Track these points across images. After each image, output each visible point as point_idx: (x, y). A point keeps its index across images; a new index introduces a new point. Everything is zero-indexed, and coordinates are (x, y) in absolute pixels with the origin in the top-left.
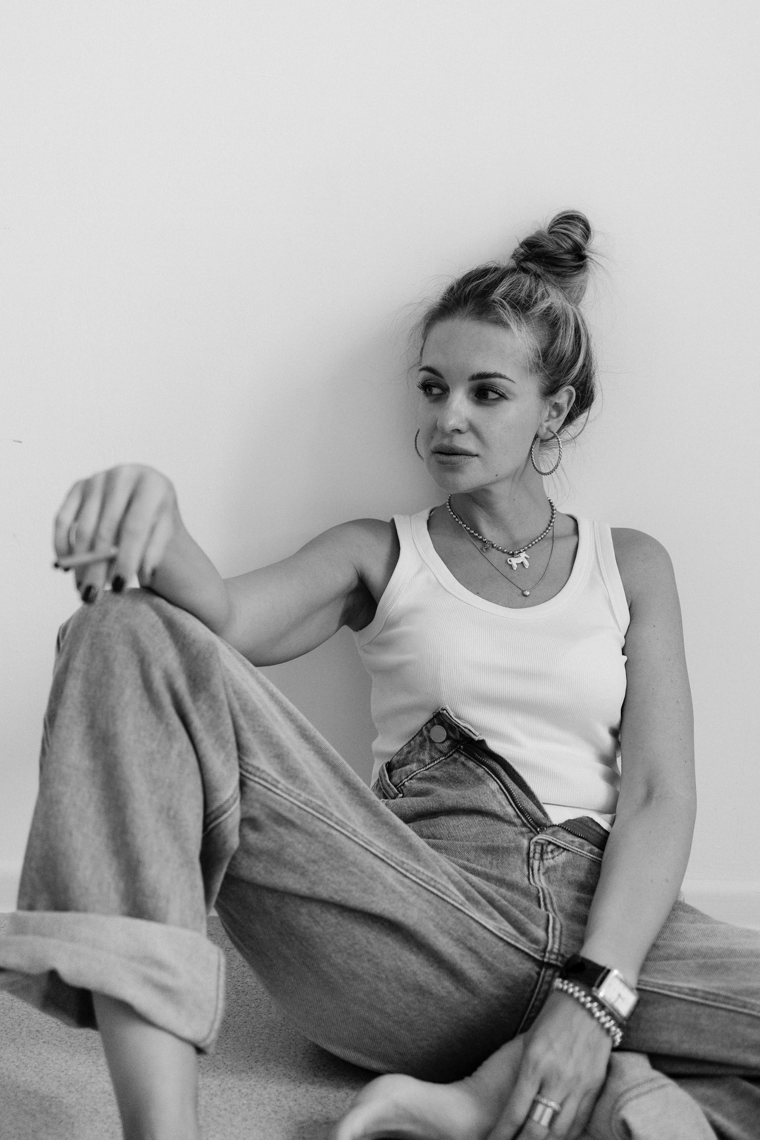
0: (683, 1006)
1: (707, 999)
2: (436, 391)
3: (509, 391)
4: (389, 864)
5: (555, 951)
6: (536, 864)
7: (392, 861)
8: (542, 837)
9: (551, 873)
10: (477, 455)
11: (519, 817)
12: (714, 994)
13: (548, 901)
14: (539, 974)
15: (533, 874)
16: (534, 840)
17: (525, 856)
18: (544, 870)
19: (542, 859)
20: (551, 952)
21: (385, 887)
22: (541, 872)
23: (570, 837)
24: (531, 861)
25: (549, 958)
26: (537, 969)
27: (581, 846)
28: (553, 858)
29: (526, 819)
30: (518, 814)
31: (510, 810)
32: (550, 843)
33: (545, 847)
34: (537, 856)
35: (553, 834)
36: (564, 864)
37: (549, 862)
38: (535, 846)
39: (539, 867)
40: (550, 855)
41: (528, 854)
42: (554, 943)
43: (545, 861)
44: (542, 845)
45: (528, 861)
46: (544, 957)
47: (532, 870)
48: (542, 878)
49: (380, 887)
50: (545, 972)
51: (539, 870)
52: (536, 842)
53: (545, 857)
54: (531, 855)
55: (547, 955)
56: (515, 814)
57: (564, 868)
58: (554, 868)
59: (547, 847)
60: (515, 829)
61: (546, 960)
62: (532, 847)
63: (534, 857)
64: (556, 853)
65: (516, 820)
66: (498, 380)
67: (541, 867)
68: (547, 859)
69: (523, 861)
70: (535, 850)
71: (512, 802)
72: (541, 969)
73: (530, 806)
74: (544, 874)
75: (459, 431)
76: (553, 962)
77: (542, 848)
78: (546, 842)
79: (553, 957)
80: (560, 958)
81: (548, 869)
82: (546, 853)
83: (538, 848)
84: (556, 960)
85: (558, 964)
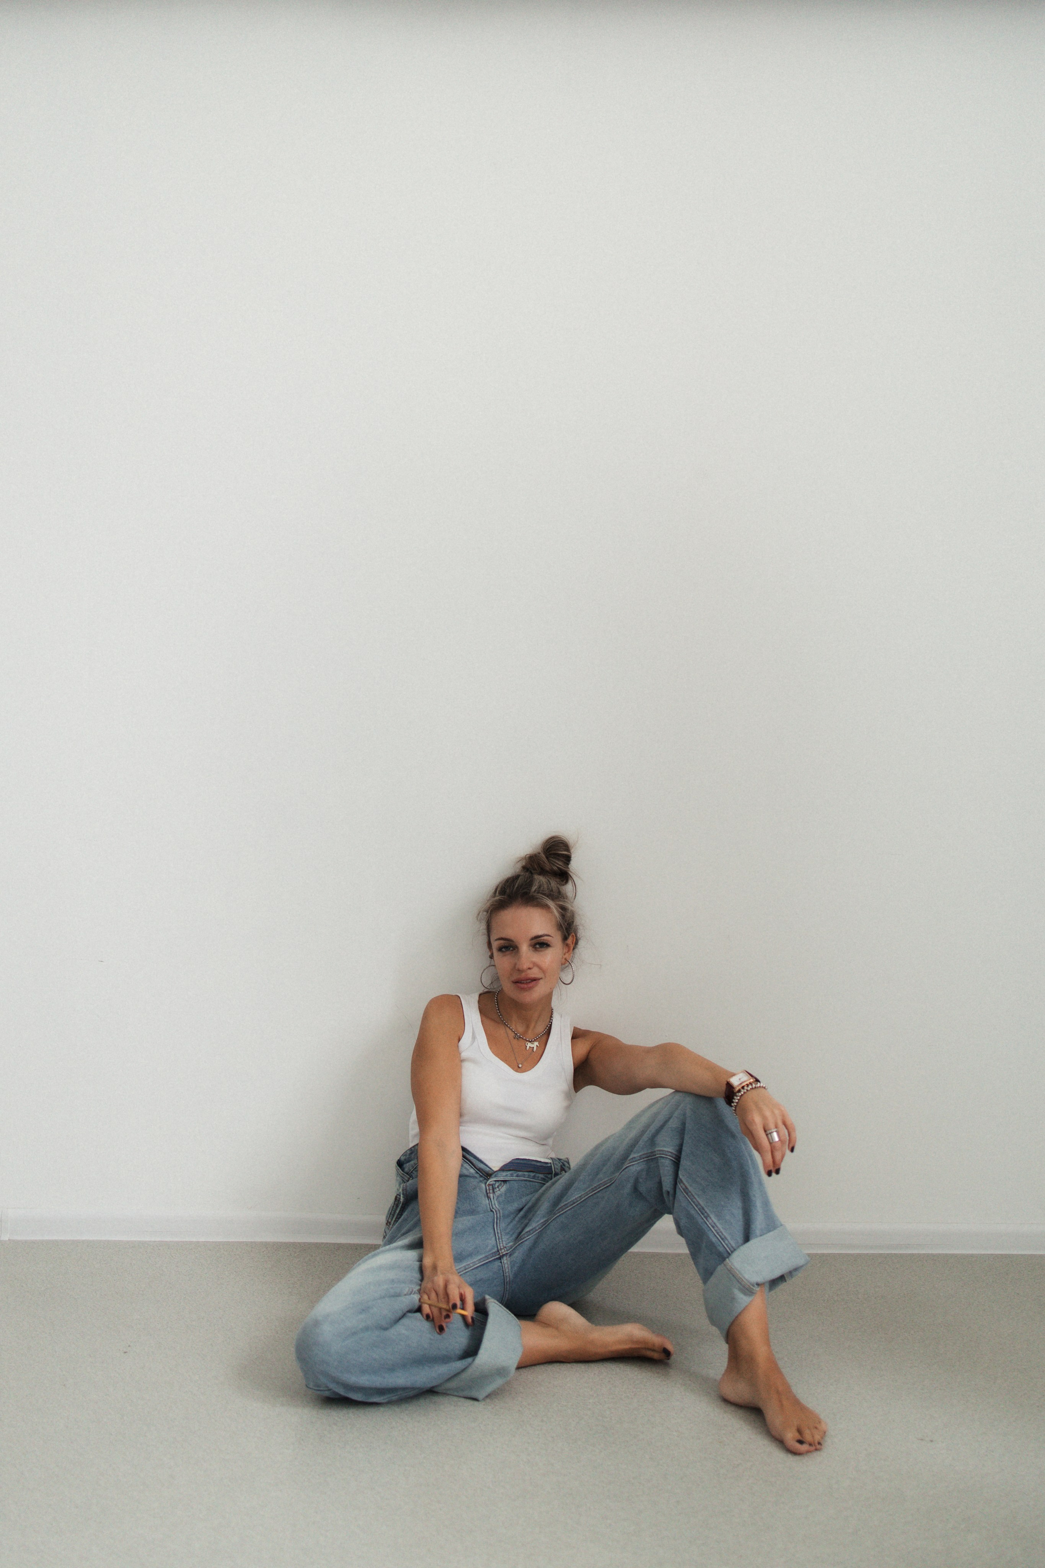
3: (552, 943)
5: (502, 1247)
6: (491, 1195)
8: (491, 1181)
10: (541, 979)
11: (478, 1173)
14: (501, 1262)
16: (487, 1183)
17: (485, 1193)
19: (494, 1192)
20: (501, 1249)
22: (495, 1199)
23: (504, 1174)
24: (489, 1194)
25: (502, 1253)
26: (500, 1261)
27: (512, 1175)
28: (499, 1190)
29: (482, 1174)
32: (495, 1181)
33: (494, 1186)
34: (491, 1191)
35: (495, 1176)
36: (505, 1191)
37: (498, 1193)
38: (489, 1186)
40: (497, 1189)
41: (486, 1191)
43: (496, 1193)
44: (493, 1184)
45: (487, 1195)
46: (499, 1254)
47: (491, 1200)
48: (496, 1202)
51: (494, 1198)
52: (489, 1184)
53: (495, 1190)
54: (488, 1191)
55: (500, 1252)
57: (505, 1194)
58: (501, 1195)
61: (501, 1254)
64: (500, 1187)
66: (546, 938)
69: (485, 1196)
70: (489, 1188)
72: (501, 1260)
73: (481, 1166)
74: (497, 1199)
75: (529, 968)
76: (504, 1253)
77: (493, 1187)
78: (494, 1182)
79: (503, 1251)
80: (505, 1249)
81: (498, 1197)
82: (496, 1188)
83: (491, 1187)
84: (505, 1251)
85: (507, 1252)
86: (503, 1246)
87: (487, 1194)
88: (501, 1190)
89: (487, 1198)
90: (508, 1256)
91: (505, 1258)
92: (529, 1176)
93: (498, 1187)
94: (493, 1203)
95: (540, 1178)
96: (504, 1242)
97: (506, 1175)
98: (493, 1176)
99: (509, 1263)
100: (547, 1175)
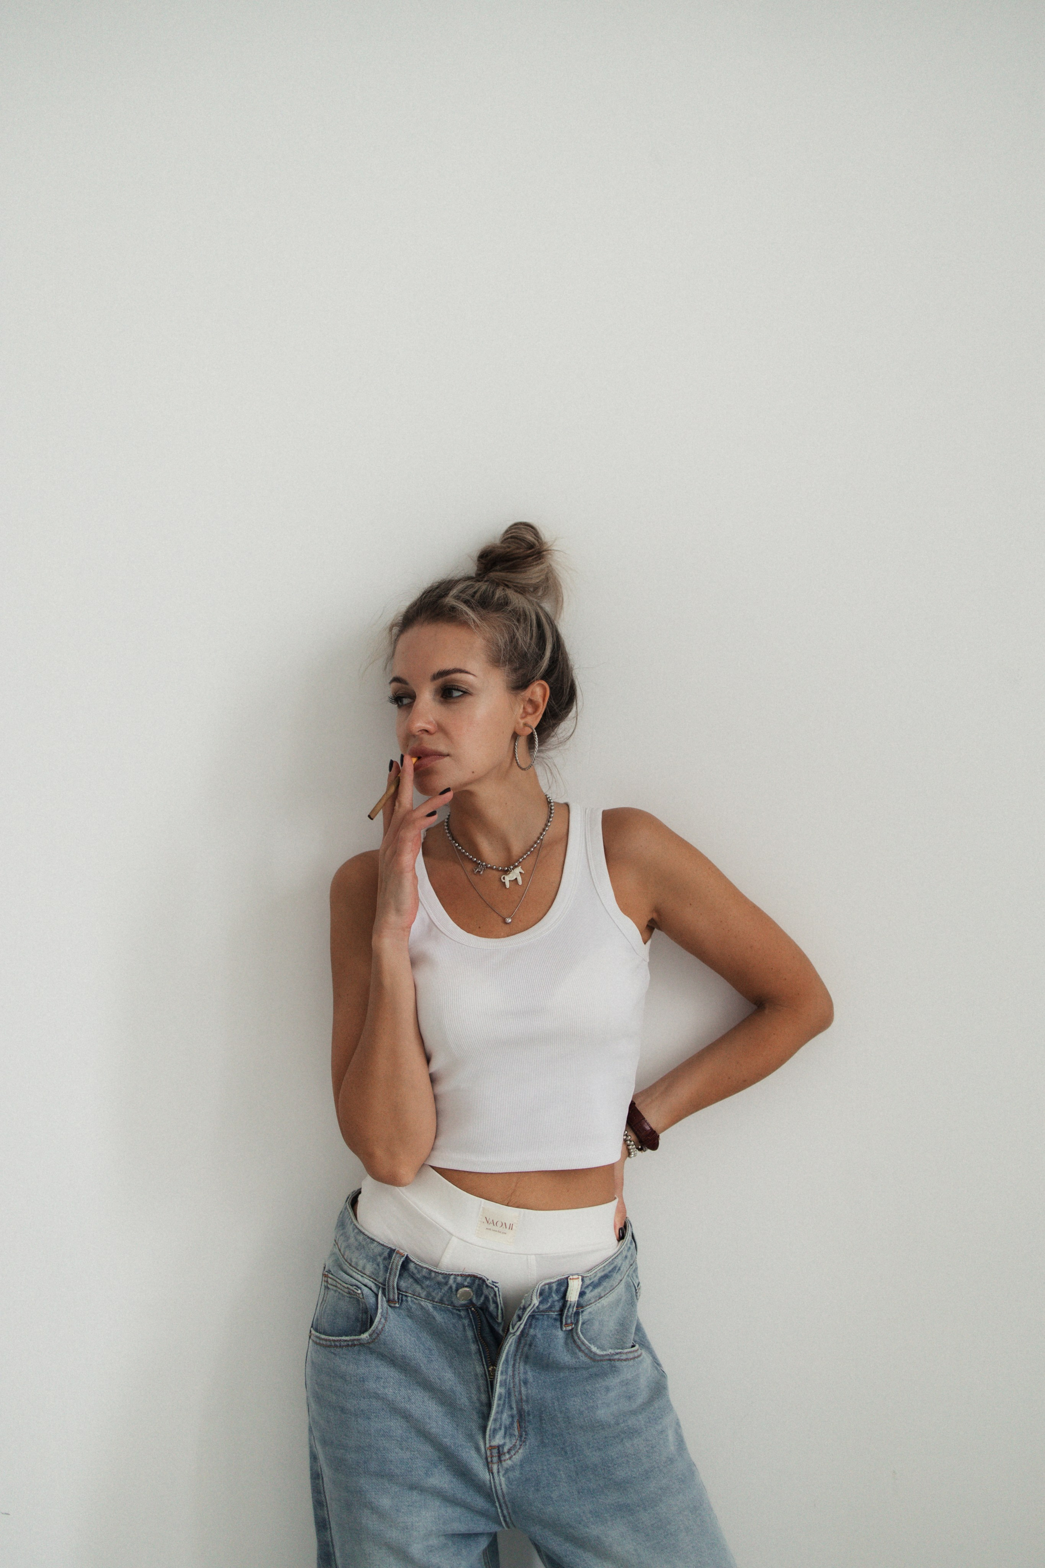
3: (471, 686)
6: (495, 1467)
9: (511, 1473)
10: (448, 755)
15: (495, 1476)
16: (490, 1444)
18: (503, 1472)
19: (500, 1461)
22: (501, 1474)
28: (510, 1458)
32: (505, 1442)
34: (495, 1459)
38: (492, 1450)
39: (498, 1469)
40: (507, 1456)
41: (486, 1458)
43: (503, 1463)
47: (492, 1474)
48: (503, 1479)
51: (498, 1472)
52: (493, 1446)
53: (503, 1458)
54: (489, 1459)
57: (521, 1466)
58: (512, 1468)
59: (503, 1448)
62: (489, 1453)
63: (492, 1461)
64: (513, 1452)
66: (458, 676)
67: (500, 1470)
68: (505, 1460)
70: (491, 1454)
74: (504, 1475)
75: (427, 732)
77: (499, 1449)
81: (507, 1471)
82: (504, 1454)
83: (495, 1451)
87: (488, 1463)
88: (516, 1459)
89: (487, 1471)
93: (508, 1452)
94: (497, 1481)
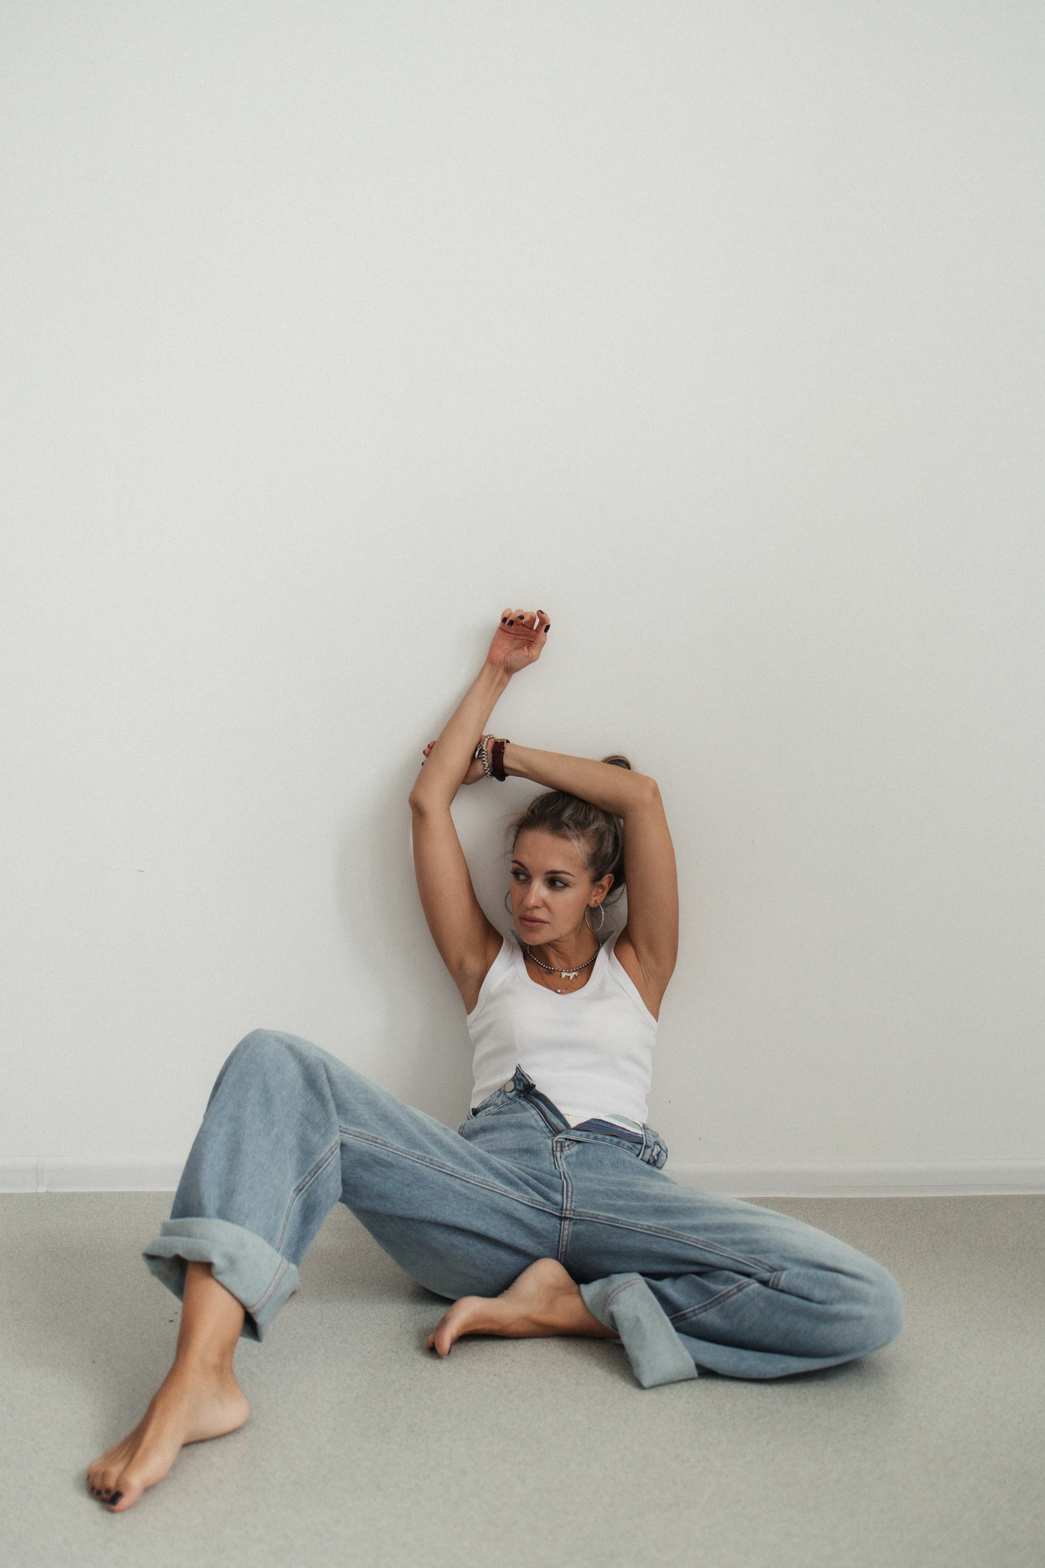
0: (644, 1236)
1: (657, 1232)
2: (522, 877)
3: (570, 882)
4: (456, 1177)
5: (569, 1208)
6: (558, 1154)
7: (457, 1174)
8: (560, 1137)
9: (570, 1159)
10: (548, 923)
11: (548, 1127)
12: (661, 1229)
13: (567, 1176)
14: (561, 1224)
15: (557, 1160)
16: (555, 1140)
17: (551, 1151)
19: (562, 1151)
20: (566, 1210)
21: (454, 1193)
22: (562, 1158)
23: (579, 1133)
24: (555, 1153)
25: (565, 1214)
26: (559, 1222)
28: (569, 1150)
29: (551, 1127)
30: (547, 1125)
31: (542, 1124)
32: (566, 1139)
33: (563, 1144)
34: (559, 1149)
35: (569, 1133)
36: (576, 1151)
37: (567, 1152)
38: (556, 1144)
39: (561, 1156)
40: (567, 1148)
41: (553, 1149)
42: (567, 1203)
43: (564, 1152)
44: (561, 1142)
45: (553, 1154)
46: (562, 1213)
47: (556, 1158)
48: (564, 1163)
49: (452, 1194)
50: (564, 1223)
51: (561, 1158)
52: (557, 1141)
53: (564, 1149)
54: (555, 1149)
55: (564, 1212)
56: (545, 1125)
57: (576, 1154)
58: (571, 1155)
59: (564, 1143)
60: (544, 1135)
61: (563, 1215)
62: (554, 1145)
63: (556, 1150)
64: (571, 1146)
65: (546, 1130)
66: (563, 875)
67: (562, 1156)
68: (565, 1151)
69: (550, 1154)
70: (556, 1146)
71: (543, 1118)
72: (561, 1221)
73: (555, 1120)
74: (564, 1160)
75: (537, 907)
76: (568, 1216)
77: (561, 1145)
78: (564, 1140)
79: (568, 1212)
80: (572, 1212)
81: (566, 1157)
83: (559, 1145)
84: (570, 1214)
85: (572, 1216)
86: (571, 1207)
87: (553, 1151)
88: (571, 1149)
89: (552, 1157)
90: (572, 1223)
91: (567, 1222)
92: (611, 1140)
93: (568, 1146)
94: (560, 1163)
95: (625, 1147)
96: (573, 1203)
97: (581, 1135)
98: (563, 1133)
99: (570, 1231)
100: (636, 1145)
